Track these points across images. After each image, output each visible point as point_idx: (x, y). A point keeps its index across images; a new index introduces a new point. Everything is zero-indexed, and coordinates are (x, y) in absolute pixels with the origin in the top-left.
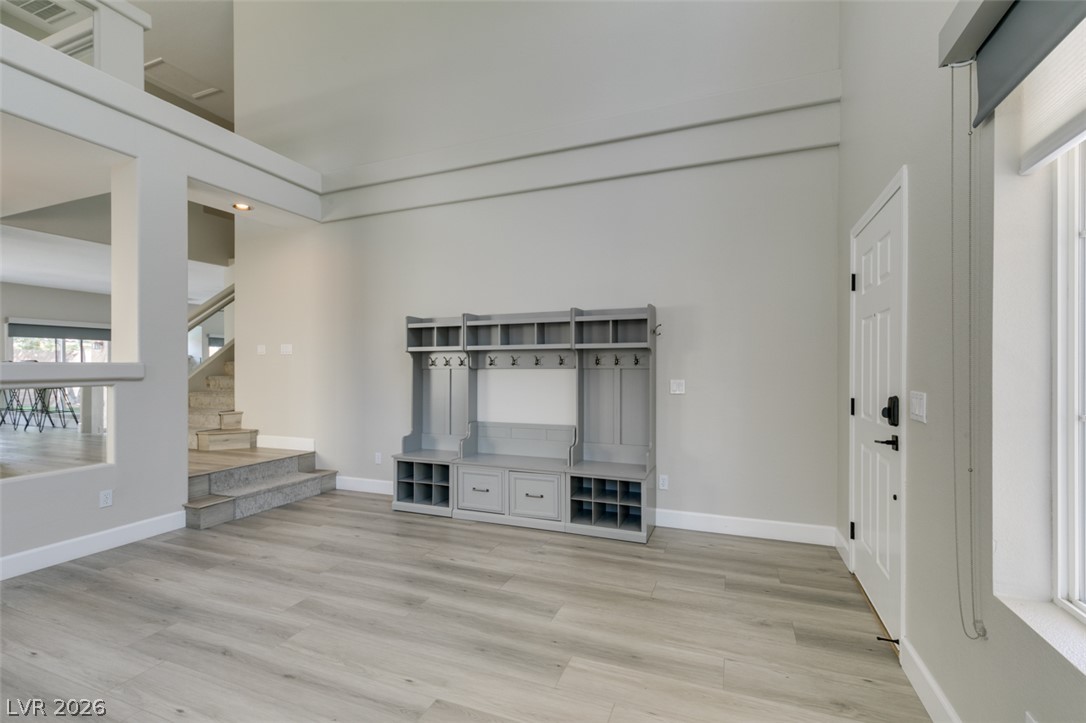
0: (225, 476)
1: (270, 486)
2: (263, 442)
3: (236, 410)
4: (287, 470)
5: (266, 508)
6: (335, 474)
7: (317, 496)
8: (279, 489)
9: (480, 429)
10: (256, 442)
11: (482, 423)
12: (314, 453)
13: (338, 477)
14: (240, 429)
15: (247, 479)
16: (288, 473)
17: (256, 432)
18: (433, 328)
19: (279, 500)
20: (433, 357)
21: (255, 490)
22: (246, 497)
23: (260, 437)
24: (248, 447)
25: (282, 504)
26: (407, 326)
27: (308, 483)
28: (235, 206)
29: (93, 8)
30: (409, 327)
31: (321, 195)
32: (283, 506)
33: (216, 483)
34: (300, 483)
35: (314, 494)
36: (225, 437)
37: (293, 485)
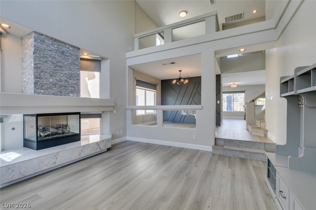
2: (269, 135)
5: (236, 156)
17: (267, 131)
18: (288, 81)
21: (233, 149)
22: (228, 150)
23: (268, 133)
24: (264, 136)
25: (244, 158)
26: (280, 82)
27: (259, 155)
28: (240, 51)
29: (205, 20)
30: (281, 83)
31: (275, 28)
32: (243, 159)
33: (226, 143)
34: (253, 153)
35: (263, 160)
36: (256, 131)
37: (250, 152)
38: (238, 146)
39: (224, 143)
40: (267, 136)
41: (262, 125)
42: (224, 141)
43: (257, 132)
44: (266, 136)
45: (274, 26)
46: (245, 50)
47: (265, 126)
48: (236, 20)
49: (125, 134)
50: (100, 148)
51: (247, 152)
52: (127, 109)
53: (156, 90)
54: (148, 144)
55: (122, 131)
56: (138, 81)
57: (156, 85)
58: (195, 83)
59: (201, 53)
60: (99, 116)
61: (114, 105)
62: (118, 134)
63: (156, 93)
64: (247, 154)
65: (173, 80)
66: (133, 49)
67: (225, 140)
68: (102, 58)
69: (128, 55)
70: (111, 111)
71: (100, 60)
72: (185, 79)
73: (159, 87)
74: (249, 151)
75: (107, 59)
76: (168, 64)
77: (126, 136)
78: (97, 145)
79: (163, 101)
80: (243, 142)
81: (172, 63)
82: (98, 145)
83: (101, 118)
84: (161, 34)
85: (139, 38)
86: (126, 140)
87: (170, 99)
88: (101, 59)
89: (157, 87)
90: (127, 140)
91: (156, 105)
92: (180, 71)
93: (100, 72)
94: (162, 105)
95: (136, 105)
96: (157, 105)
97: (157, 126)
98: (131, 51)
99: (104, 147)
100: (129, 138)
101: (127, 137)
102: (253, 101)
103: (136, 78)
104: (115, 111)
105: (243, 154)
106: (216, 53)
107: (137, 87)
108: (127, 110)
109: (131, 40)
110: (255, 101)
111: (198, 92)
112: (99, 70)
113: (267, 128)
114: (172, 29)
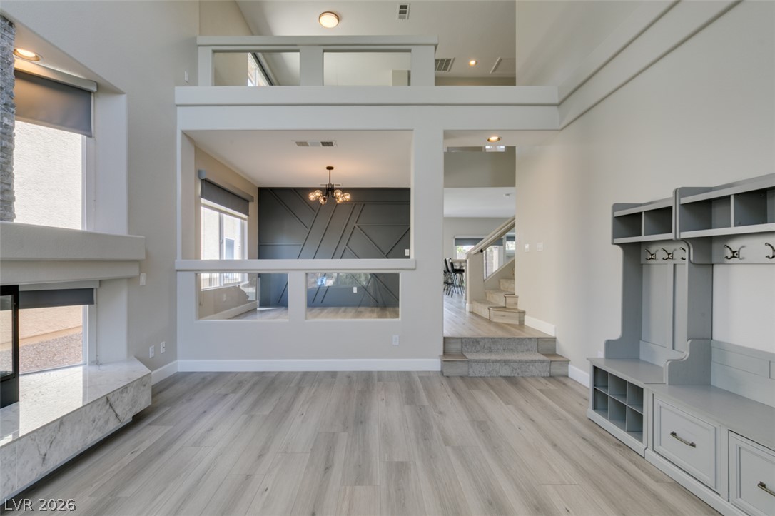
0: (473, 342)
1: (503, 358)
2: (529, 321)
3: (516, 294)
4: (526, 348)
5: (494, 374)
6: (568, 362)
7: (544, 377)
8: (506, 362)
9: (715, 352)
10: (523, 321)
11: (719, 343)
12: (555, 338)
13: (570, 366)
14: (516, 309)
15: (490, 348)
16: (527, 350)
17: (524, 313)
18: (640, 213)
19: (506, 371)
20: (653, 249)
21: (487, 358)
22: (477, 361)
23: (526, 317)
24: (518, 323)
25: (509, 375)
26: (613, 214)
27: (536, 364)
28: (489, 140)
29: (409, 51)
30: (615, 216)
31: (558, 105)
32: (509, 377)
33: (466, 346)
34: (526, 362)
35: (543, 375)
36: (503, 313)
37: (520, 362)
38: (490, 350)
39: (462, 347)
40: (523, 324)
41: (510, 300)
42: (462, 343)
43: (504, 316)
44: (521, 323)
45: (557, 101)
46: (499, 139)
47: (516, 304)
48: (440, 70)
49: (171, 355)
50: (117, 415)
51: (515, 361)
52: (177, 271)
53: (248, 215)
54: (262, 375)
55: (163, 344)
56: (206, 182)
57: (248, 201)
58: (363, 203)
59: (412, 130)
60: (82, 295)
61: (142, 257)
62: (151, 355)
63: (246, 223)
64: (515, 365)
65: (313, 189)
66: (193, 81)
67: (464, 340)
68: (98, 86)
69: (183, 94)
70: (129, 279)
71: (89, 93)
72: (344, 190)
73: (253, 206)
74: (518, 358)
75: (114, 91)
76: (314, 144)
77: (175, 358)
78: (108, 406)
79: (263, 248)
80: (500, 340)
81: (324, 144)
82: (110, 405)
83: (93, 306)
84: (260, 55)
85: (214, 51)
86: (175, 372)
87: (284, 241)
88: (94, 89)
89: (251, 205)
90: (180, 370)
91: (246, 258)
92: (330, 168)
93: (90, 136)
94: (259, 258)
95: (200, 259)
96: (249, 258)
97: (287, 320)
98: (188, 84)
99: (130, 410)
100: (183, 365)
101: (178, 361)
102: (482, 251)
103: (199, 173)
104: (143, 280)
105: (507, 367)
106: (447, 135)
107: (203, 201)
108: (178, 273)
109: (190, 49)
110: (484, 251)
111: (361, 227)
112: (84, 125)
113: (521, 307)
114: (324, 51)
